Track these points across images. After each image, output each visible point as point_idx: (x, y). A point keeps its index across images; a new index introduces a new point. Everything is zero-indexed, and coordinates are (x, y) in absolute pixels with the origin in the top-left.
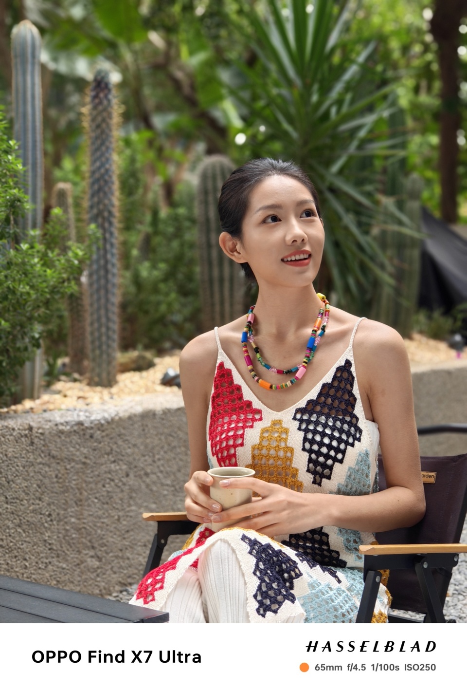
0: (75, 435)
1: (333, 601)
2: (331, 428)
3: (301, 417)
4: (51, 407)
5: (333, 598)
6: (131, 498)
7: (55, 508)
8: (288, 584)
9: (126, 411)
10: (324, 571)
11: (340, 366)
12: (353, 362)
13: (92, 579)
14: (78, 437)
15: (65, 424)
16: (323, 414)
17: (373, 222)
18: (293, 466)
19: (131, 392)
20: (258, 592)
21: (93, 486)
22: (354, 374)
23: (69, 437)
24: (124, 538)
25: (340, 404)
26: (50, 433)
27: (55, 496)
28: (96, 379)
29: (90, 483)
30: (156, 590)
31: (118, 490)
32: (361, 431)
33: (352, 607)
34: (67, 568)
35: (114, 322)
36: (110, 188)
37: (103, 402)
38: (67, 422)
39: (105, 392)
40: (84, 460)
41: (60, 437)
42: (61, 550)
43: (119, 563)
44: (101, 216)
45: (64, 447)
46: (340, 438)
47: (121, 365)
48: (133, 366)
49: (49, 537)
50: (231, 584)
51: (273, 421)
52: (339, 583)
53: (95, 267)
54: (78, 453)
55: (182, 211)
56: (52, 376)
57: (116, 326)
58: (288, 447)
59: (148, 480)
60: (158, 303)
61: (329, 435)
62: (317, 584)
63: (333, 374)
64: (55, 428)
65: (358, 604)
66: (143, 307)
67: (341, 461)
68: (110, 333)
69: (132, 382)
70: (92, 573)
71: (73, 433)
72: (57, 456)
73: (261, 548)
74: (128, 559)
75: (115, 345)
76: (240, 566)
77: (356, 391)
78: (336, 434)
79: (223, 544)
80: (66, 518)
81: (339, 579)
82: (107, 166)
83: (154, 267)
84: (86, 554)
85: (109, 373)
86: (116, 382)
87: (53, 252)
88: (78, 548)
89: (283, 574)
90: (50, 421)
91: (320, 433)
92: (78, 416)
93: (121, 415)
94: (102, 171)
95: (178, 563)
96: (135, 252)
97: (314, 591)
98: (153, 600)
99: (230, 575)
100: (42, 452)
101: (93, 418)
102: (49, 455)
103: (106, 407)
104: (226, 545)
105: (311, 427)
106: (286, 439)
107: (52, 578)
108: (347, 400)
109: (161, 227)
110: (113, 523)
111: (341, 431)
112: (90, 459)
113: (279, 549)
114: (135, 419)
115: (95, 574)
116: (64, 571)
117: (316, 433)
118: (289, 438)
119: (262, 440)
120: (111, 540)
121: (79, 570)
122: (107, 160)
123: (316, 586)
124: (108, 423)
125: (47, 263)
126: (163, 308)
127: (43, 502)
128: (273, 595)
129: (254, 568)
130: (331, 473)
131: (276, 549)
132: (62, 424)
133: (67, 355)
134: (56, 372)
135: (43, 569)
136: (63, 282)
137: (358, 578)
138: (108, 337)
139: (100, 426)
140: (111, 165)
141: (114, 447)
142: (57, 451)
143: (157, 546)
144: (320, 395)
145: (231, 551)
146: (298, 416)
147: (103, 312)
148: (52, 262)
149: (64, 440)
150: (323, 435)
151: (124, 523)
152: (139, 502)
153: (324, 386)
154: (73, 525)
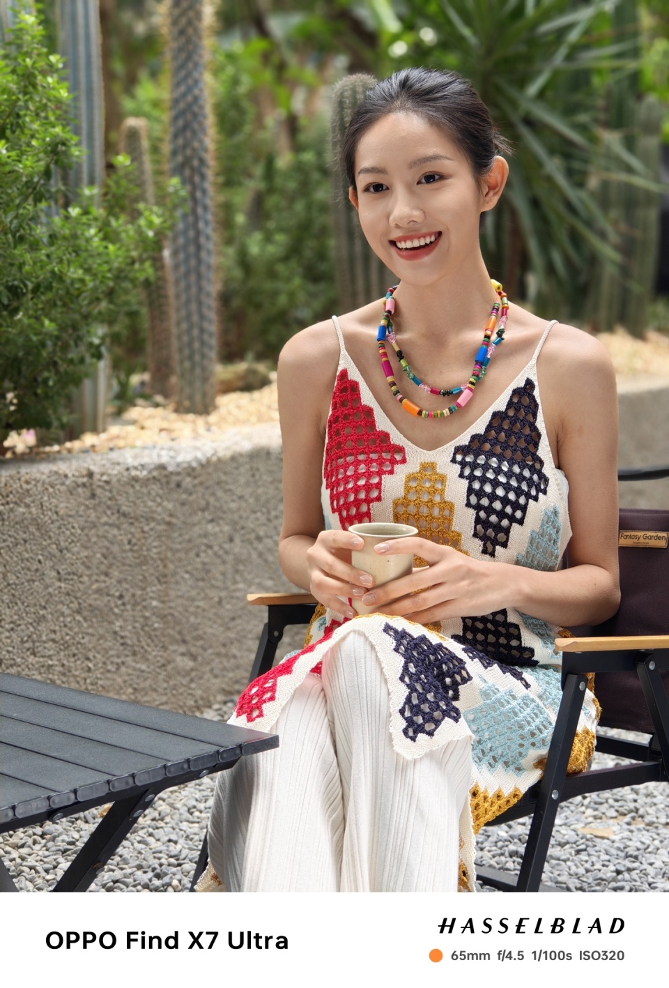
0: (154, 483)
1: (516, 714)
2: (506, 474)
3: (463, 459)
4: (121, 443)
5: (517, 710)
6: (237, 571)
7: (127, 586)
8: (451, 693)
9: (227, 448)
10: (504, 673)
11: (518, 388)
12: (536, 383)
13: (184, 686)
14: (159, 486)
15: (140, 468)
16: (494, 455)
17: (591, 168)
18: (453, 529)
19: (237, 422)
20: (407, 706)
21: (182, 555)
22: (538, 400)
23: (146, 486)
24: (228, 629)
25: (517, 441)
26: (119, 481)
27: (128, 570)
28: (187, 403)
29: (178, 551)
30: (265, 702)
31: (218, 561)
32: (546, 481)
33: (544, 723)
34: (148, 670)
35: (210, 321)
36: (201, 124)
37: (196, 436)
38: (142, 466)
39: (201, 421)
40: (168, 519)
41: (133, 486)
42: (138, 646)
43: (221, 663)
44: (189, 166)
45: (140, 500)
46: (519, 488)
47: (223, 382)
48: (240, 384)
49: (121, 627)
50: (369, 695)
51: (421, 464)
52: (527, 688)
53: (181, 241)
54: (159, 509)
55: (308, 157)
56: (124, 400)
57: (213, 326)
58: (445, 502)
59: (260, 547)
60: (275, 293)
61: (504, 484)
62: (493, 691)
63: (508, 399)
64: (126, 474)
65: (553, 718)
66: (253, 299)
67: (521, 522)
68: (206, 337)
69: (239, 407)
70: (184, 677)
71: (152, 481)
72: (129, 514)
73: (412, 643)
74: (234, 657)
75: (213, 354)
76: (382, 669)
77: (540, 424)
78: (514, 483)
79: (357, 637)
80: (145, 600)
81: (526, 683)
82: (196, 92)
83: (268, 239)
84: (175, 651)
85: (204, 395)
86: (215, 407)
87: (117, 218)
88: (163, 642)
89: (444, 679)
90: (118, 464)
91: (491, 481)
92: (159, 456)
93: (221, 454)
94: (189, 98)
95: (295, 665)
96: (240, 219)
97: (488, 701)
98: (261, 715)
99: (368, 682)
100: (109, 507)
101: (180, 459)
102: (118, 512)
103: (198, 444)
104: (362, 639)
105: (478, 473)
106: (443, 491)
107: (127, 684)
108: (527, 436)
109: (278, 181)
110: (213, 607)
111: (520, 478)
112: (178, 518)
113: (438, 642)
114: (241, 460)
115: (188, 679)
116: (144, 674)
117: (486, 482)
118: (446, 489)
119: (408, 492)
120: (209, 630)
121: (164, 673)
122: (196, 82)
123: (492, 693)
124: (202, 466)
125: (109, 235)
126: (282, 300)
127: (111, 578)
128: (427, 710)
129: (401, 671)
130: (508, 539)
131: (434, 643)
132: (136, 468)
133: (144, 369)
134: (130, 393)
135: (113, 672)
136: (133, 263)
137: (554, 682)
138: (203, 343)
139: (190, 471)
140: (201, 90)
141: (212, 500)
142: (130, 507)
143: (269, 640)
144: (489, 427)
145: (368, 648)
146: (459, 458)
147: (194, 306)
148: (117, 233)
149: (138, 491)
150: (496, 483)
151: (228, 607)
152: (249, 577)
153: (495, 415)
154: (155, 610)
